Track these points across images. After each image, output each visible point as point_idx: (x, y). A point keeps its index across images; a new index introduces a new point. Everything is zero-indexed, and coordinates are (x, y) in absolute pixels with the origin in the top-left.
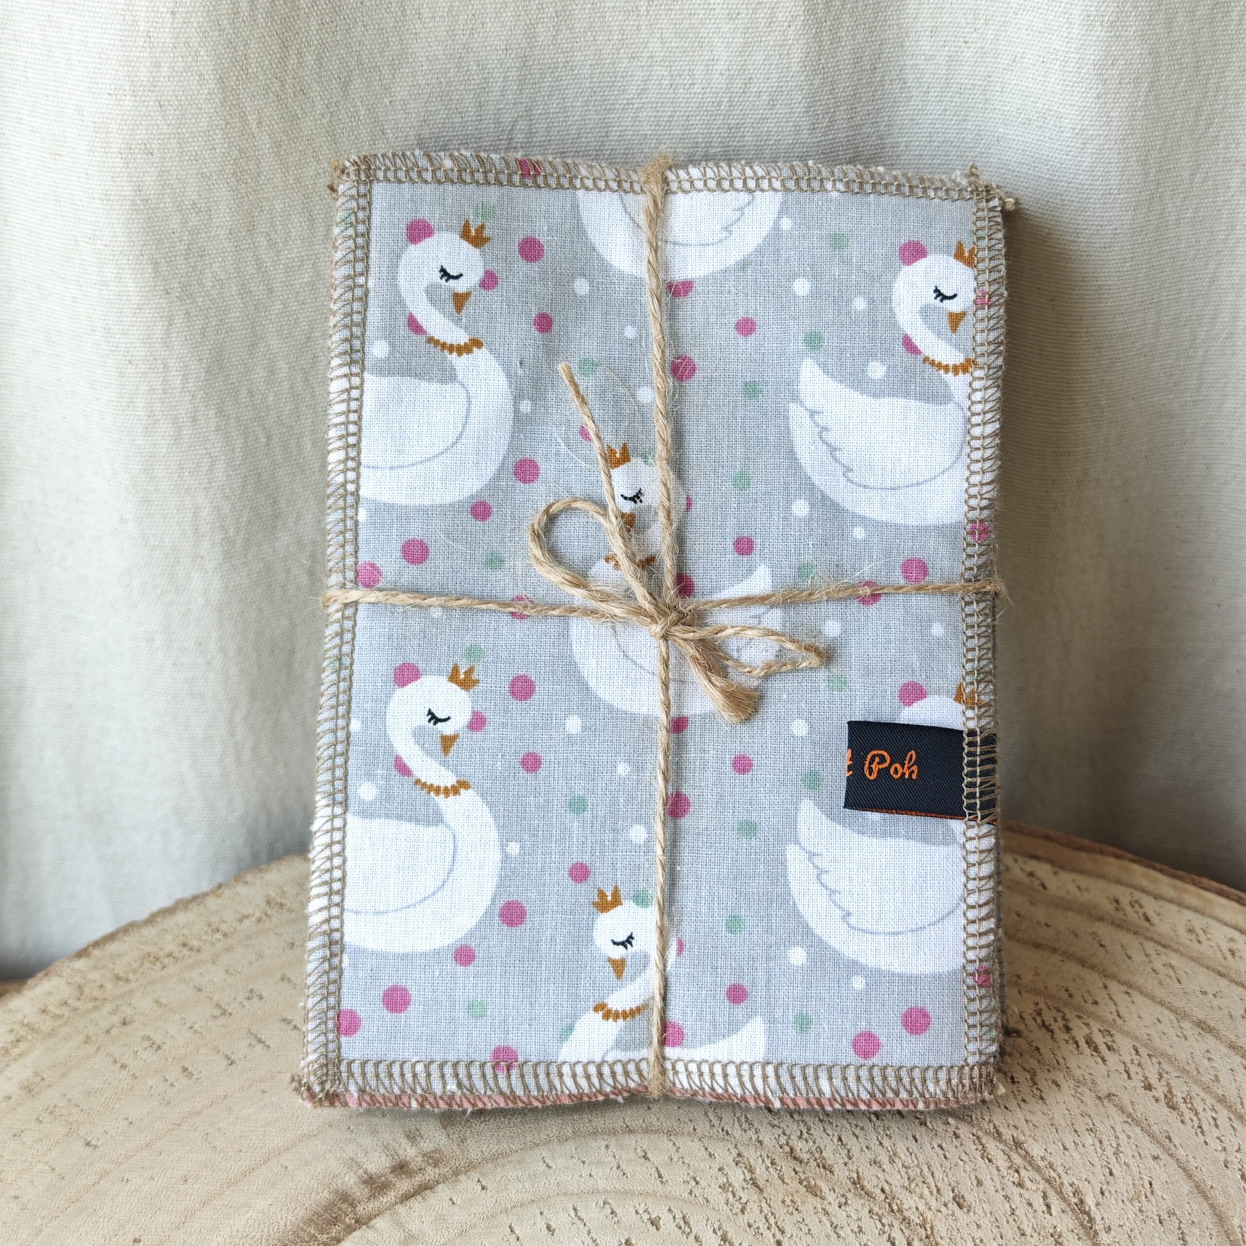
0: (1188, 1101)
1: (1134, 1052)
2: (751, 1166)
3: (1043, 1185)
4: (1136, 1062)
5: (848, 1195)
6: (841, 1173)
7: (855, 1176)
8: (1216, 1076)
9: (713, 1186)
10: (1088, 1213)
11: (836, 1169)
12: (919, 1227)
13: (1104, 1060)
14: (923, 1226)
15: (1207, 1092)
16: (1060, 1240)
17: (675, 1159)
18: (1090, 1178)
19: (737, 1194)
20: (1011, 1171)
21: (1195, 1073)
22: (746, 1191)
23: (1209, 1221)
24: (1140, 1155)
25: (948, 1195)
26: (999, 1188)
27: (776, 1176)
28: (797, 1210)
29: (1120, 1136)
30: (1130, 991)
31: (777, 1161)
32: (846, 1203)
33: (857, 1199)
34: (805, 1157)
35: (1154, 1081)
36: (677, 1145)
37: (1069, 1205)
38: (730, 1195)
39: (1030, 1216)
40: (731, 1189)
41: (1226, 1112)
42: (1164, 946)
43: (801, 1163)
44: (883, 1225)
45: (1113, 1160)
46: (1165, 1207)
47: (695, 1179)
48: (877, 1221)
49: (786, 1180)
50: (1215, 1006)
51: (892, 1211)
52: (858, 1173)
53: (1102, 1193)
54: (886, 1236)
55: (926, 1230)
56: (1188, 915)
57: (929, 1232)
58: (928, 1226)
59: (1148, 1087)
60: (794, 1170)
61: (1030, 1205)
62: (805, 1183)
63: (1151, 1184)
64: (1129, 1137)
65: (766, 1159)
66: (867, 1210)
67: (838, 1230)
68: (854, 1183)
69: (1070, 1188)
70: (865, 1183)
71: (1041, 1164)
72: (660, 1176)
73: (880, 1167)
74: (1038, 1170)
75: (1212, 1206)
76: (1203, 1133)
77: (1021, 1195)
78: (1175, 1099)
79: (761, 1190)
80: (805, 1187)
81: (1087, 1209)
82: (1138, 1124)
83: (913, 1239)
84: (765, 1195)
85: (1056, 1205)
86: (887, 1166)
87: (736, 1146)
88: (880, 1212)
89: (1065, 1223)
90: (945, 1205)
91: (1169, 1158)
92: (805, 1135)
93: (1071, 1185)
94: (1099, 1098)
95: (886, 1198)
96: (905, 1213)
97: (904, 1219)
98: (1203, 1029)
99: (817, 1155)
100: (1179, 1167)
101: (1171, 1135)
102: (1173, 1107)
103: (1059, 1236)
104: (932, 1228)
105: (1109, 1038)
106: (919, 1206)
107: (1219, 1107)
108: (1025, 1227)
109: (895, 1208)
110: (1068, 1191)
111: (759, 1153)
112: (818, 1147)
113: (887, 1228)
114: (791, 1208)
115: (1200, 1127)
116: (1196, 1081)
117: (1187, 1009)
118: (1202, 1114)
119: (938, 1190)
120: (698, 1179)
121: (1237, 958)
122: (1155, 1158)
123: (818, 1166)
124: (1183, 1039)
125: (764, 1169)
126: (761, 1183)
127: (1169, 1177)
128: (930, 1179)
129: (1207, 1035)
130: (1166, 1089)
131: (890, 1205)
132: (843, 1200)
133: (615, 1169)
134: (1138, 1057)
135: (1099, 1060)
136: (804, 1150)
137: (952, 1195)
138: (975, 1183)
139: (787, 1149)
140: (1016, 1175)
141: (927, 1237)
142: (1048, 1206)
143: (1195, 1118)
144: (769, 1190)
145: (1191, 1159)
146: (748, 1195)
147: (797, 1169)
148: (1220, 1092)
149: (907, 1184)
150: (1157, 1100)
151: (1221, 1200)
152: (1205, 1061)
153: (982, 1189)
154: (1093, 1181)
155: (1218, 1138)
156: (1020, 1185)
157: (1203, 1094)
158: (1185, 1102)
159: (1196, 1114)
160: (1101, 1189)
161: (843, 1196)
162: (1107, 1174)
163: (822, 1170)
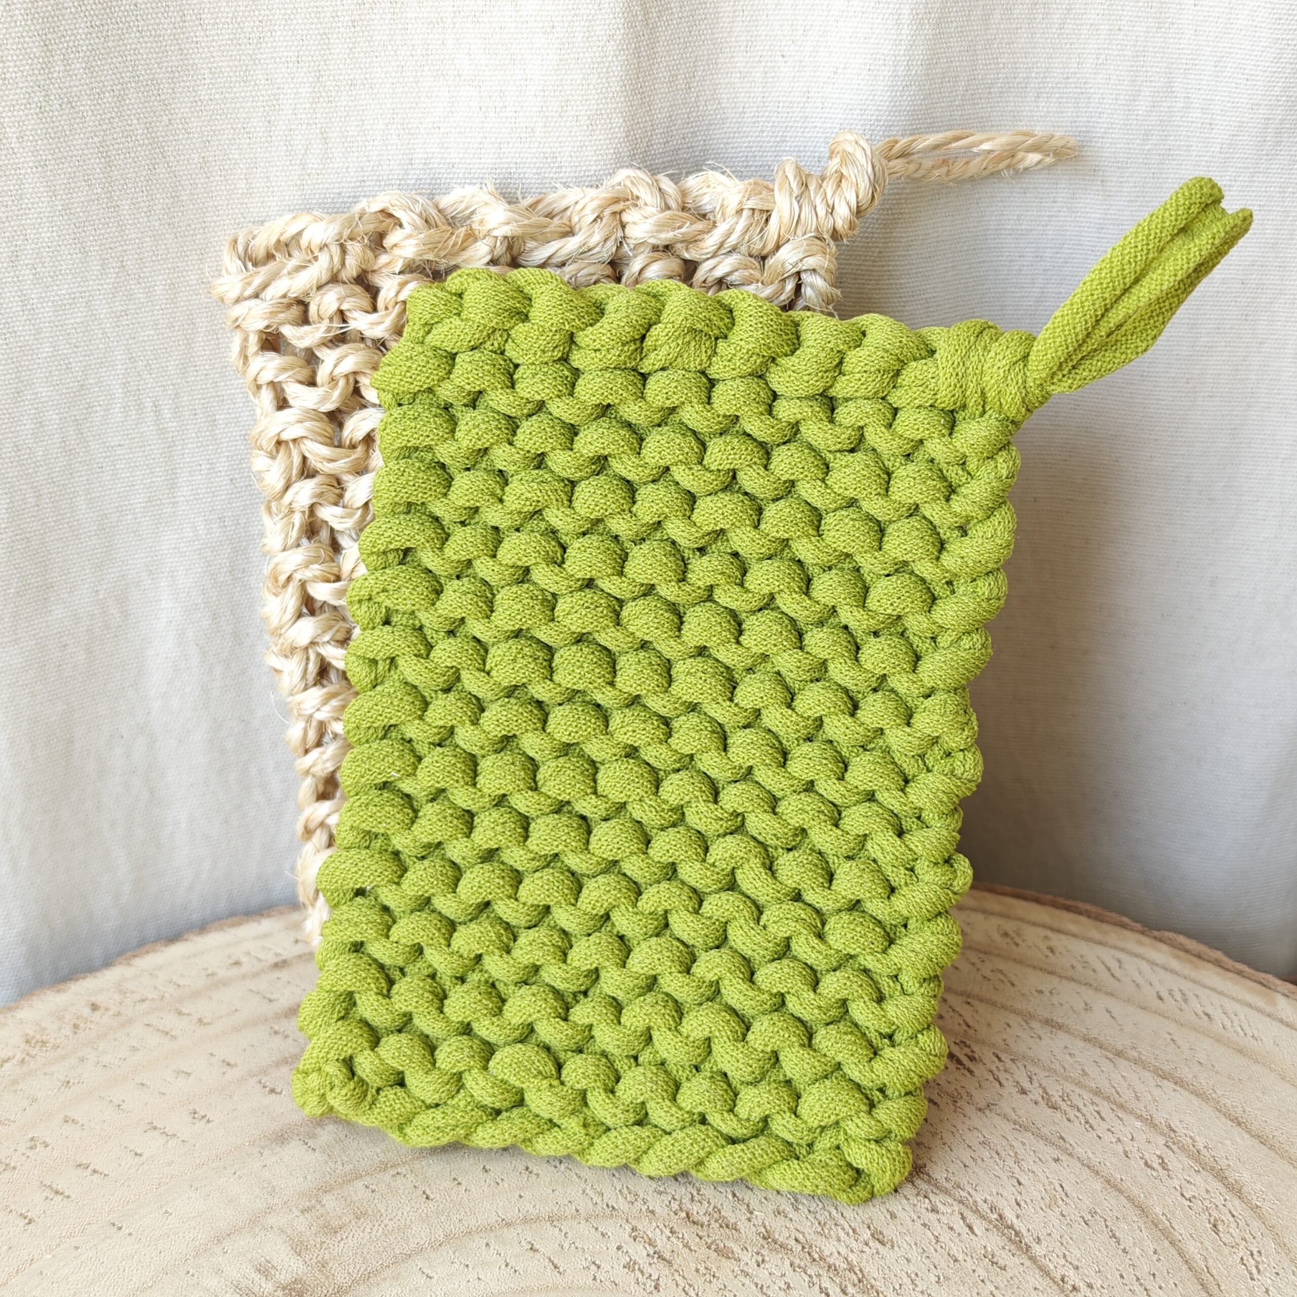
0: (1066, 1099)
1: (996, 1060)
2: (650, 1239)
3: (956, 1207)
4: (1002, 1068)
5: (762, 1251)
6: (747, 1230)
7: (763, 1230)
8: (1083, 1070)
9: (616, 1266)
10: (1011, 1227)
11: (740, 1225)
12: (847, 1272)
13: (971, 1072)
14: (851, 1269)
15: (1081, 1087)
16: (995, 1260)
17: (566, 1245)
18: (1000, 1191)
19: (645, 1270)
20: (919, 1198)
21: (1062, 1071)
22: (653, 1266)
23: (1132, 1214)
24: (1040, 1160)
25: (866, 1235)
26: (916, 1218)
27: (681, 1246)
28: (714, 1276)
29: (1014, 1144)
30: (969, 1000)
31: (676, 1228)
32: (763, 1261)
33: (774, 1253)
34: (705, 1219)
35: (1026, 1084)
36: (564, 1230)
37: (991, 1222)
38: (637, 1272)
39: (957, 1240)
40: (637, 1268)
41: (1105, 1103)
42: (986, 953)
43: (702, 1226)
44: (810, 1276)
45: (1017, 1170)
46: (1085, 1207)
47: (594, 1263)
48: (802, 1273)
49: (692, 1248)
50: (1056, 1003)
51: (814, 1260)
52: (765, 1227)
53: (1018, 1204)
54: (817, 1287)
55: (855, 1273)
56: (995, 921)
57: (860, 1276)
58: (857, 1269)
59: (1023, 1092)
60: (697, 1235)
61: (951, 1229)
62: (713, 1247)
63: (1062, 1187)
64: (1024, 1144)
65: (664, 1229)
66: (787, 1263)
67: (765, 1290)
68: (764, 1238)
69: (986, 1205)
70: (777, 1237)
71: (949, 1186)
72: (556, 1267)
73: (786, 1217)
74: (946, 1192)
75: (1128, 1198)
76: (1091, 1127)
77: (939, 1220)
78: (1053, 1100)
79: (669, 1262)
80: (715, 1251)
81: (1009, 1222)
82: (1026, 1129)
83: (846, 1287)
84: (675, 1267)
85: (979, 1226)
86: (792, 1214)
87: (627, 1221)
88: (802, 1264)
89: (994, 1242)
90: (867, 1244)
91: (1070, 1159)
92: (697, 1198)
93: (985, 1202)
94: (980, 1110)
95: (803, 1248)
96: (828, 1259)
97: (829, 1267)
98: (1053, 1027)
99: (716, 1216)
100: (1083, 1165)
101: (1063, 1135)
102: (1055, 1107)
103: (993, 1256)
104: (861, 1271)
105: (967, 1050)
106: (840, 1250)
107: (1097, 1100)
108: (954, 1251)
109: (816, 1256)
110: (984, 1208)
111: (654, 1224)
112: (714, 1208)
113: (815, 1279)
114: (708, 1276)
115: (1087, 1122)
116: (1066, 1079)
117: (1032, 1010)
118: (1084, 1110)
119: (854, 1231)
120: (597, 1262)
121: (1057, 954)
122: (1057, 1160)
123: (721, 1226)
124: (1038, 1040)
125: (665, 1239)
126: (667, 1255)
127: (1077, 1177)
128: (842, 1221)
129: (1059, 1032)
130: (1041, 1091)
131: (809, 1254)
132: (760, 1259)
133: (503, 1267)
134: (1002, 1064)
135: (966, 1072)
136: (701, 1213)
137: (869, 1233)
138: (888, 1216)
139: (684, 1215)
140: (927, 1200)
141: (860, 1281)
142: (970, 1228)
143: (1079, 1115)
144: (677, 1261)
145: (1091, 1155)
146: (658, 1270)
147: (701, 1234)
148: (1094, 1086)
149: (819, 1229)
150: (1036, 1103)
151: (1135, 1191)
152: (1068, 1057)
153: (898, 1221)
154: (1005, 1194)
155: (1109, 1130)
156: (934, 1210)
157: (1078, 1090)
158: (1063, 1100)
159: (1079, 1110)
160: (1016, 1200)
161: (758, 1253)
162: (1016, 1184)
163: (727, 1230)
